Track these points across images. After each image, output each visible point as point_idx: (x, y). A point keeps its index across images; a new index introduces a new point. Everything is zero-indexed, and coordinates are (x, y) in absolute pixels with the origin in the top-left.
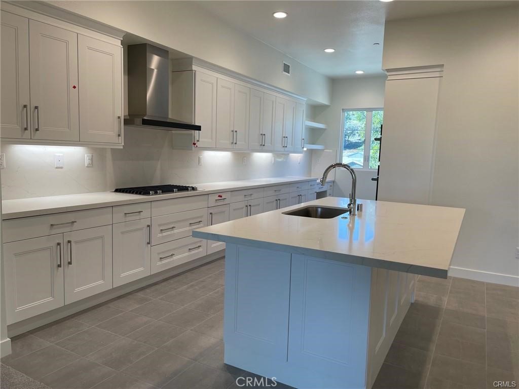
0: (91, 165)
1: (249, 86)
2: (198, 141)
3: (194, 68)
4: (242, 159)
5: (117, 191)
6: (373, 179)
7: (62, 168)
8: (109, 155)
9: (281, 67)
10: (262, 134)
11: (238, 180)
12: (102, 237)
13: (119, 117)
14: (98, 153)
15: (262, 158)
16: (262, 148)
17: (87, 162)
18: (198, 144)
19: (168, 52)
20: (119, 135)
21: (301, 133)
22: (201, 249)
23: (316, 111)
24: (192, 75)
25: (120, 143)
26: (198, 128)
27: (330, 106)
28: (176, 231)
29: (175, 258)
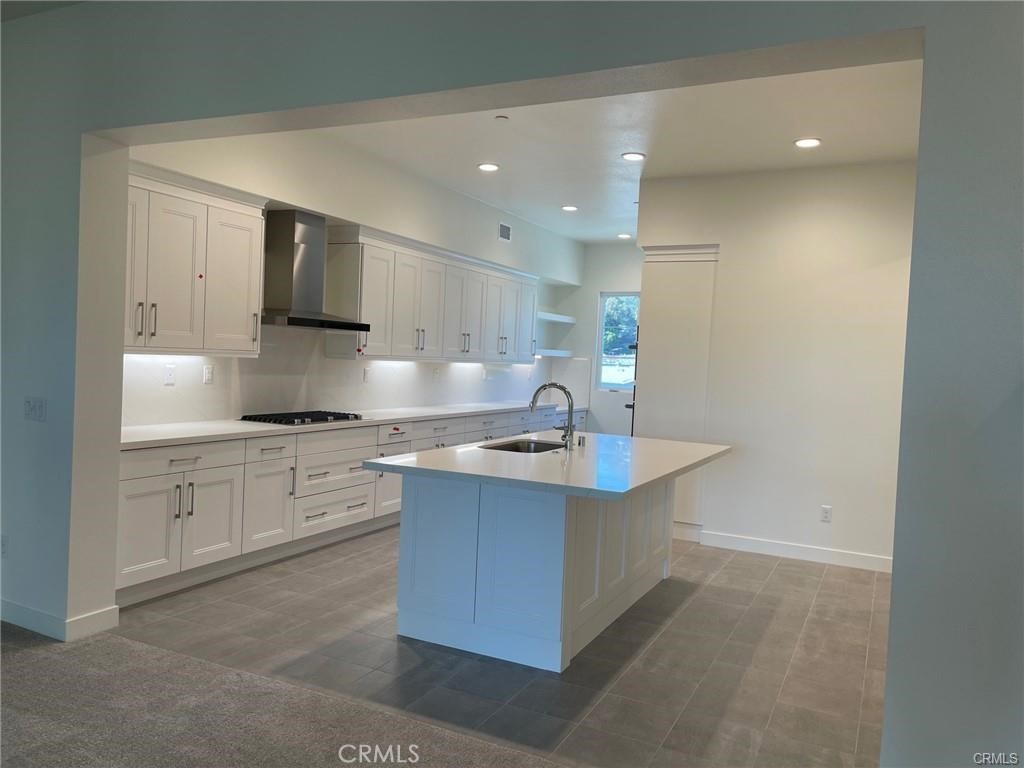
0: (211, 381)
1: (445, 261)
2: (365, 346)
3: (361, 239)
4: (432, 371)
5: (245, 418)
6: (628, 406)
7: (172, 385)
8: (235, 367)
9: (496, 231)
10: (464, 335)
11: (426, 405)
12: (230, 481)
13: (255, 315)
14: (221, 364)
15: (466, 370)
16: (465, 355)
17: (206, 376)
18: (364, 350)
19: (324, 218)
20: (254, 340)
21: (530, 331)
22: (365, 508)
23: (558, 295)
24: (359, 249)
25: (254, 351)
26: (366, 328)
27: (578, 287)
28: (329, 478)
29: (327, 518)
